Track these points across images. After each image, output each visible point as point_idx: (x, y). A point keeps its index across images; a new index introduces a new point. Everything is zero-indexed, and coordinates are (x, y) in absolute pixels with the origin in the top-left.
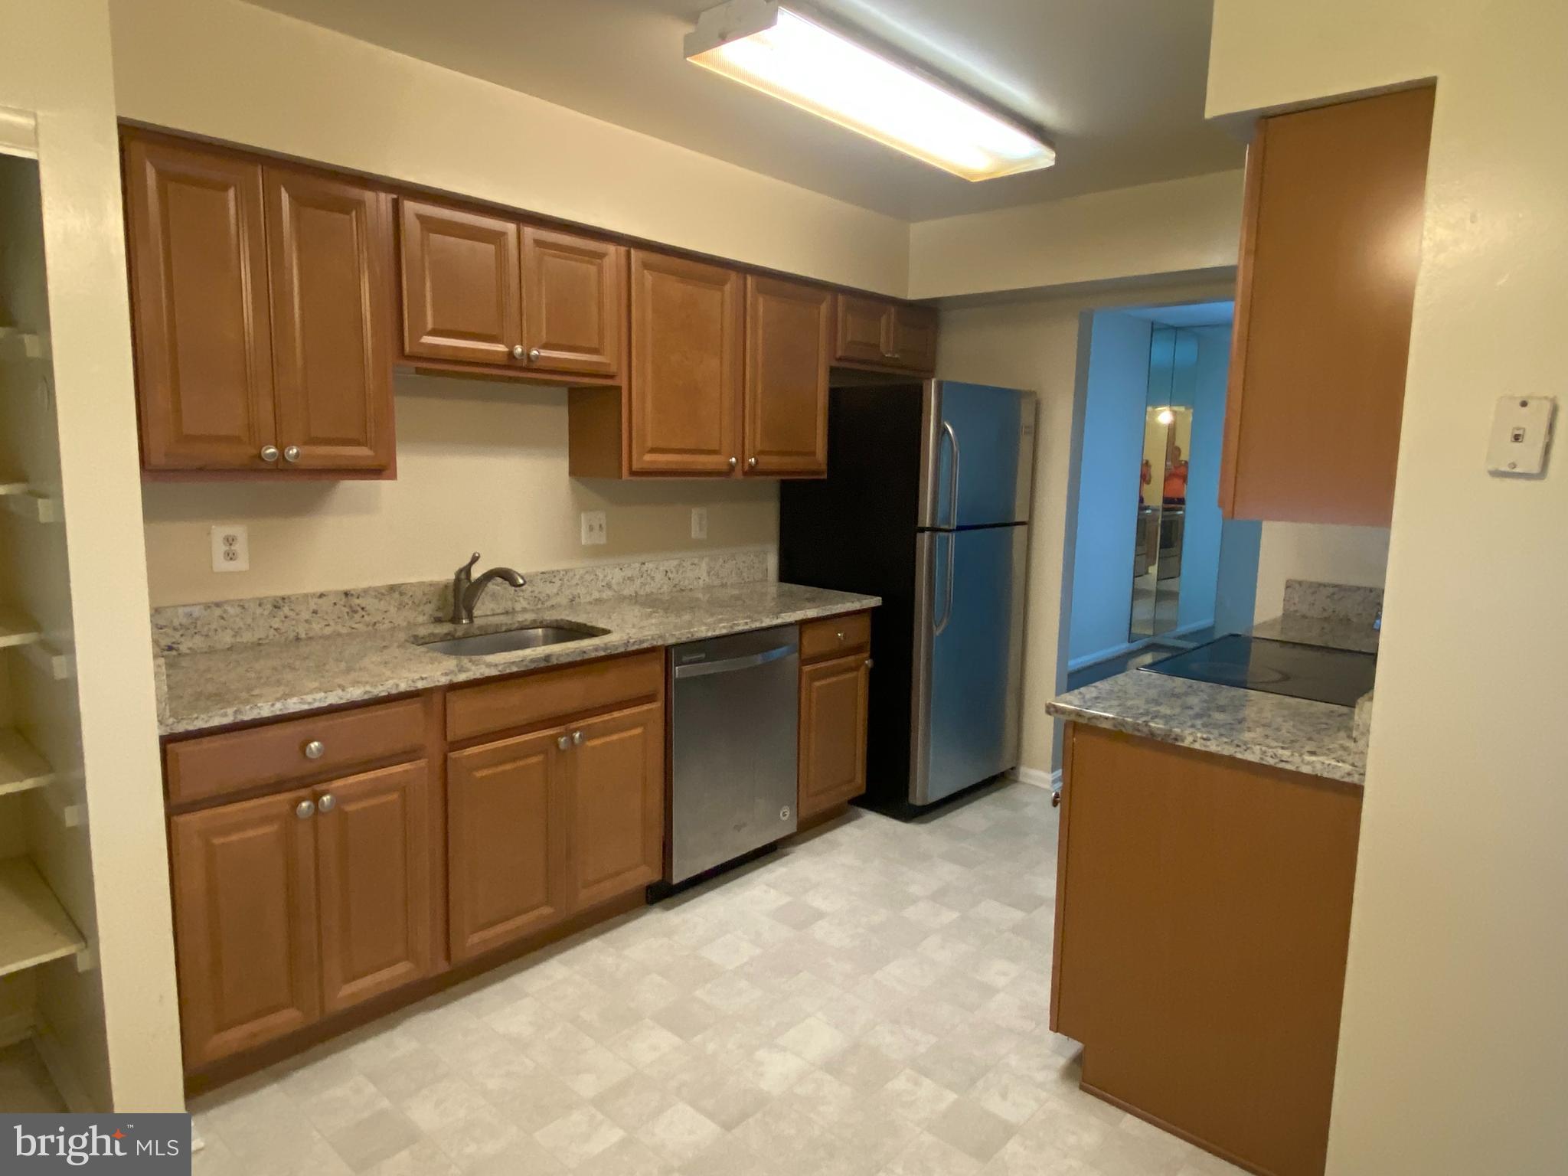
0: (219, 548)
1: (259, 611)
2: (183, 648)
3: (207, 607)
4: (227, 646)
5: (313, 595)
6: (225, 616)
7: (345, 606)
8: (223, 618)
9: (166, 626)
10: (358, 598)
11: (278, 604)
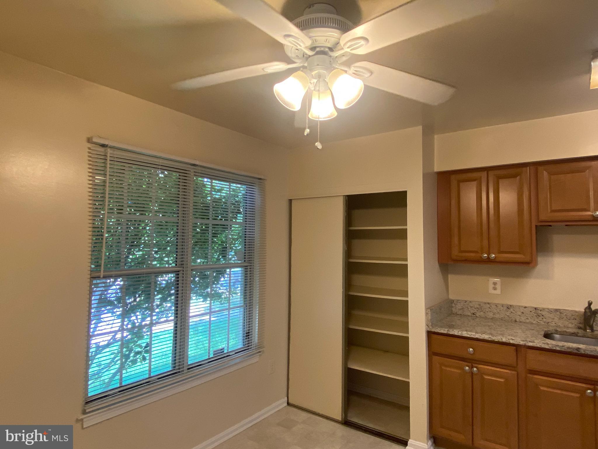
0: (491, 286)
1: (502, 308)
2: (478, 315)
3: (485, 303)
4: (491, 318)
5: (522, 306)
6: (491, 307)
7: (535, 313)
8: (490, 308)
9: (473, 307)
10: (541, 311)
11: (509, 307)
